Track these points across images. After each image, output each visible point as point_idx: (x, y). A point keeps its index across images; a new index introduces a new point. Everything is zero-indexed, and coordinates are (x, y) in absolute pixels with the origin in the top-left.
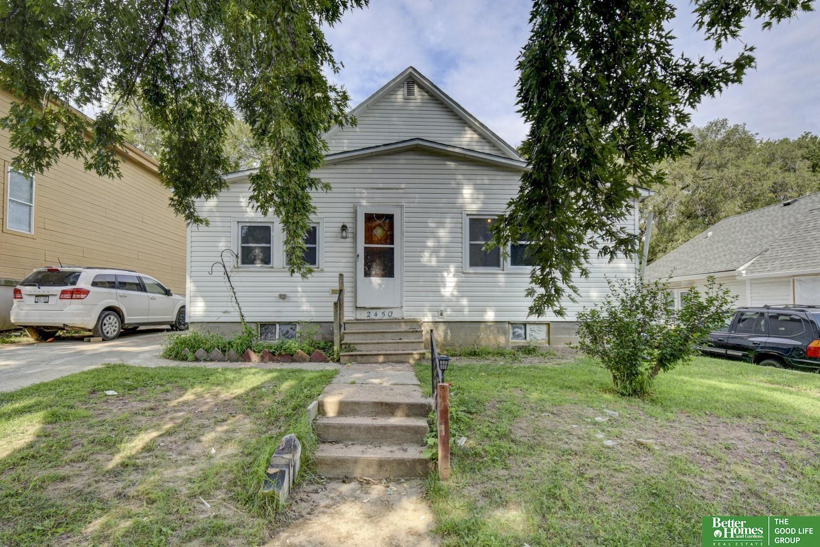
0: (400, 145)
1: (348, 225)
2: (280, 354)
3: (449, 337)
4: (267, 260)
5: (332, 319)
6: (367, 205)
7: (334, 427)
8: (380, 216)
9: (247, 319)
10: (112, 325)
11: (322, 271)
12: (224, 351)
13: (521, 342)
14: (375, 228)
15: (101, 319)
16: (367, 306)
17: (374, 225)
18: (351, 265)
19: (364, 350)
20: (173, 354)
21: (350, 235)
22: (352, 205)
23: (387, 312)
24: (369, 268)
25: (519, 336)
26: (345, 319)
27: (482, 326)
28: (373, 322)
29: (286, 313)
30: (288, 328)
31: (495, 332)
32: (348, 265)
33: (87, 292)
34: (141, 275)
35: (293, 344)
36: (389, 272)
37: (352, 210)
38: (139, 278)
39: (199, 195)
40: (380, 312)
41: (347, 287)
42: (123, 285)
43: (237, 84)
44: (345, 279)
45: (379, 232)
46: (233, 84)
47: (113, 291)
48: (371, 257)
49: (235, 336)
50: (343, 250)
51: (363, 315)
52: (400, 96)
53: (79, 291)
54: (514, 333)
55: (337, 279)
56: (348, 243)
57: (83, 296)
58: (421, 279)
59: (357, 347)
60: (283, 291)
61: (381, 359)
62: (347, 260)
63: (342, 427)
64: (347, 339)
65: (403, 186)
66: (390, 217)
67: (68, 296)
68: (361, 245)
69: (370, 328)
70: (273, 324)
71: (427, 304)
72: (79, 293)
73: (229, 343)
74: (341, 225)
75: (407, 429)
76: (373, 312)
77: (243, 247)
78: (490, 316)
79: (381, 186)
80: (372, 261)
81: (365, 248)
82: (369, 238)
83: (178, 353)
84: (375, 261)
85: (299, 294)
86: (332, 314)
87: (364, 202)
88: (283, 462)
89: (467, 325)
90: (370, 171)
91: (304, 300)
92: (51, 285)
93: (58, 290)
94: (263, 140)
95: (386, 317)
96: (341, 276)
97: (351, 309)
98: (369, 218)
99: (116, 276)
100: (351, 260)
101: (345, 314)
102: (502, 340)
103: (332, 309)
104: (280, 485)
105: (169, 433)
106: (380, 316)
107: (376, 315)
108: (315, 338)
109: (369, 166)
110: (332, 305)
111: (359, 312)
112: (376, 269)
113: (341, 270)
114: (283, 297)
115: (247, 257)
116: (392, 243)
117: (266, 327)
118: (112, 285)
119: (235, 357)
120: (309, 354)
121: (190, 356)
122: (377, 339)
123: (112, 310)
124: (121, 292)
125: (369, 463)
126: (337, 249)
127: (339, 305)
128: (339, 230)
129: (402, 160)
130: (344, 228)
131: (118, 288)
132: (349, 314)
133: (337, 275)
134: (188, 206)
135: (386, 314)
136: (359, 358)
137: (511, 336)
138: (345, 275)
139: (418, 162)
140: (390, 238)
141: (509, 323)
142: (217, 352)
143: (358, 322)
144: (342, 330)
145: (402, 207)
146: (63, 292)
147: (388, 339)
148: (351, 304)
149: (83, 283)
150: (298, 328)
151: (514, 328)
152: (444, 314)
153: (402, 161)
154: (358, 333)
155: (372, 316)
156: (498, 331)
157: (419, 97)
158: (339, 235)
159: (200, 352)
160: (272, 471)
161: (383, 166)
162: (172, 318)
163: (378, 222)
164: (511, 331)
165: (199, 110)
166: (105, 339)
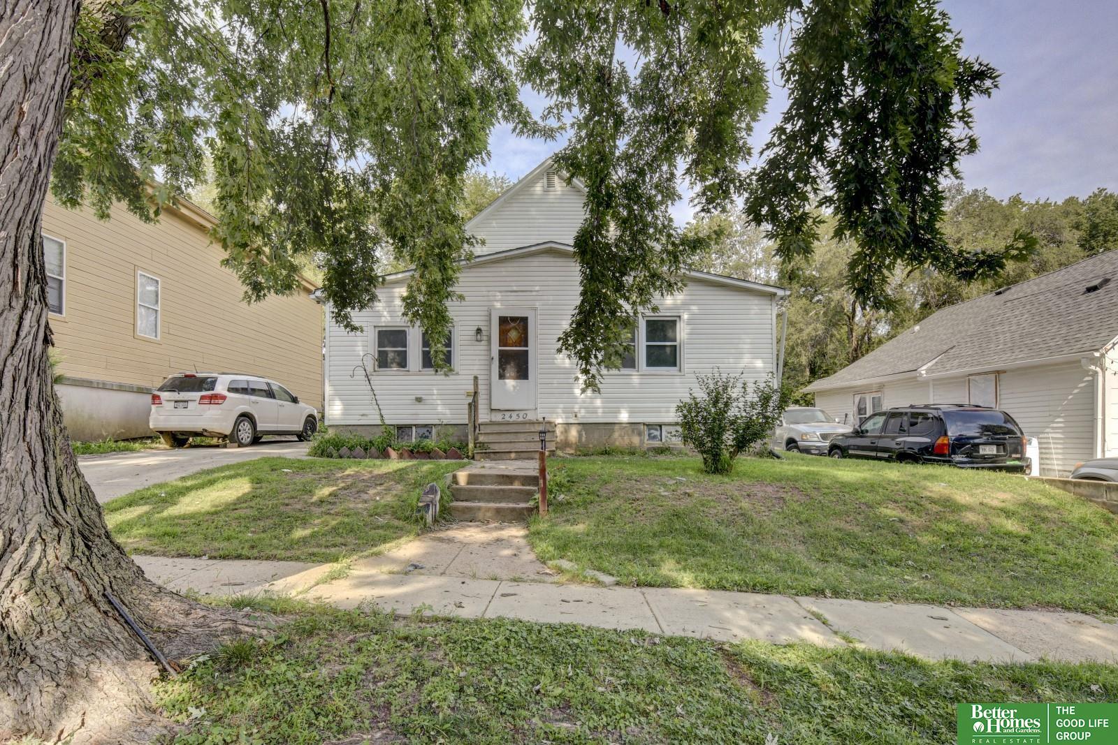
0: (533, 249)
1: (482, 328)
2: (418, 452)
3: (584, 439)
4: (403, 363)
5: (466, 421)
6: (501, 307)
7: (465, 490)
8: (514, 319)
9: (387, 422)
10: (246, 433)
11: (457, 374)
12: (366, 449)
13: (656, 443)
14: (509, 331)
15: (237, 424)
16: (501, 408)
17: (508, 327)
18: (486, 367)
19: (496, 448)
20: (320, 452)
21: (485, 338)
22: (486, 308)
23: (521, 414)
24: (504, 370)
25: (655, 437)
26: (480, 421)
27: (617, 427)
28: (508, 424)
29: (424, 416)
30: (424, 430)
31: (630, 432)
32: (483, 367)
33: (224, 398)
34: (269, 381)
35: (431, 443)
36: (523, 374)
37: (486, 313)
38: (268, 384)
39: (353, 308)
40: (514, 415)
41: (482, 389)
42: (253, 391)
43: (380, 205)
44: (480, 382)
45: (513, 335)
46: (377, 205)
47: (247, 397)
48: (505, 358)
49: (377, 436)
50: (478, 352)
51: (498, 417)
52: (538, 189)
53: (216, 397)
54: (649, 435)
55: (472, 382)
56: (482, 346)
57: (220, 401)
58: (555, 381)
59: (491, 446)
60: (419, 394)
61: (513, 455)
62: (483, 362)
63: (470, 490)
64: (481, 439)
65: (537, 288)
66: (524, 320)
67: (207, 401)
68: (496, 348)
69: (503, 429)
70: (410, 427)
71: (561, 406)
72: (216, 399)
73: (371, 442)
74: (476, 328)
75: (520, 491)
76: (508, 414)
77: (379, 352)
78: (624, 417)
79: (515, 288)
80: (507, 363)
81: (500, 351)
82: (503, 342)
83: (323, 451)
84: (509, 363)
85: (435, 397)
86: (467, 416)
87: (498, 305)
88: (428, 499)
89: (602, 427)
90: (504, 274)
91: (439, 402)
92: (189, 391)
93: (196, 395)
94: (402, 252)
95: (521, 419)
96: (476, 378)
97: (486, 411)
98: (503, 321)
99: (248, 382)
100: (486, 362)
101: (480, 416)
102: (636, 440)
103: (467, 412)
104: (427, 512)
105: (344, 488)
106: (514, 418)
107: (511, 417)
108: (451, 439)
109: (503, 269)
110: (467, 407)
111: (494, 414)
112: (511, 371)
113: (476, 373)
114: (419, 400)
115: (383, 362)
116: (526, 345)
117: (403, 429)
118: (244, 391)
119: (376, 454)
120: (445, 451)
121: (335, 453)
122: (511, 438)
123: (246, 416)
124: (253, 398)
125: (488, 509)
126: (472, 352)
127: (473, 407)
128: (473, 333)
129: (536, 262)
130: (479, 331)
131: (251, 394)
132: (483, 416)
133: (472, 377)
134: (346, 317)
135: (521, 416)
136: (492, 455)
137: (647, 437)
138: (480, 377)
139: (552, 264)
140: (524, 340)
141: (644, 424)
142: (359, 450)
143: (492, 423)
144: (477, 431)
145: (536, 309)
146: (202, 398)
147: (522, 438)
148: (486, 407)
149: (220, 389)
150: (434, 431)
151: (649, 429)
152: (579, 415)
153: (536, 264)
154: (492, 433)
155: (507, 418)
156: (633, 431)
157: (559, 189)
158: (474, 338)
159: (344, 450)
160: (420, 504)
161: (517, 269)
162: (299, 427)
163: (513, 324)
164: (646, 433)
165: (353, 236)
166: (241, 445)
